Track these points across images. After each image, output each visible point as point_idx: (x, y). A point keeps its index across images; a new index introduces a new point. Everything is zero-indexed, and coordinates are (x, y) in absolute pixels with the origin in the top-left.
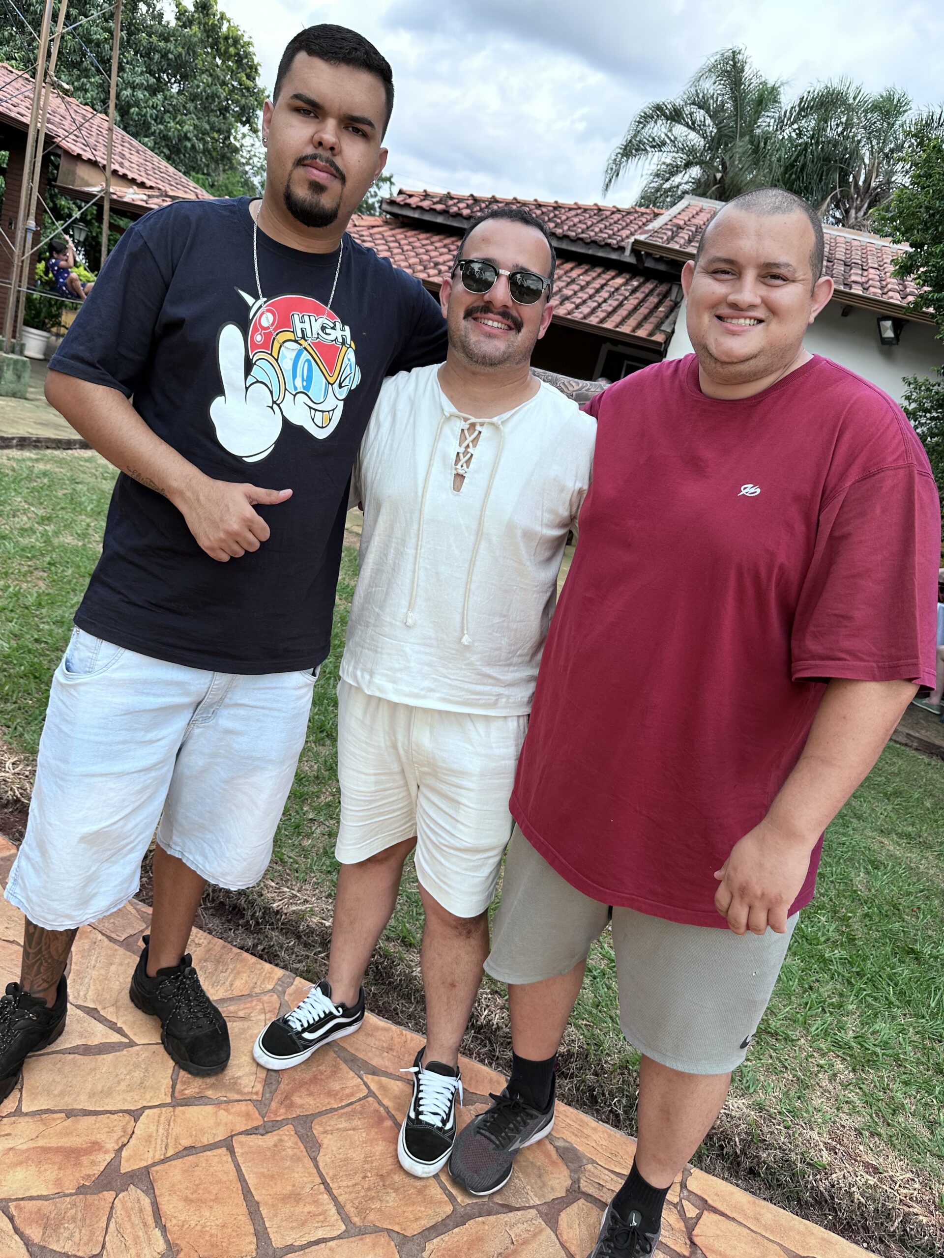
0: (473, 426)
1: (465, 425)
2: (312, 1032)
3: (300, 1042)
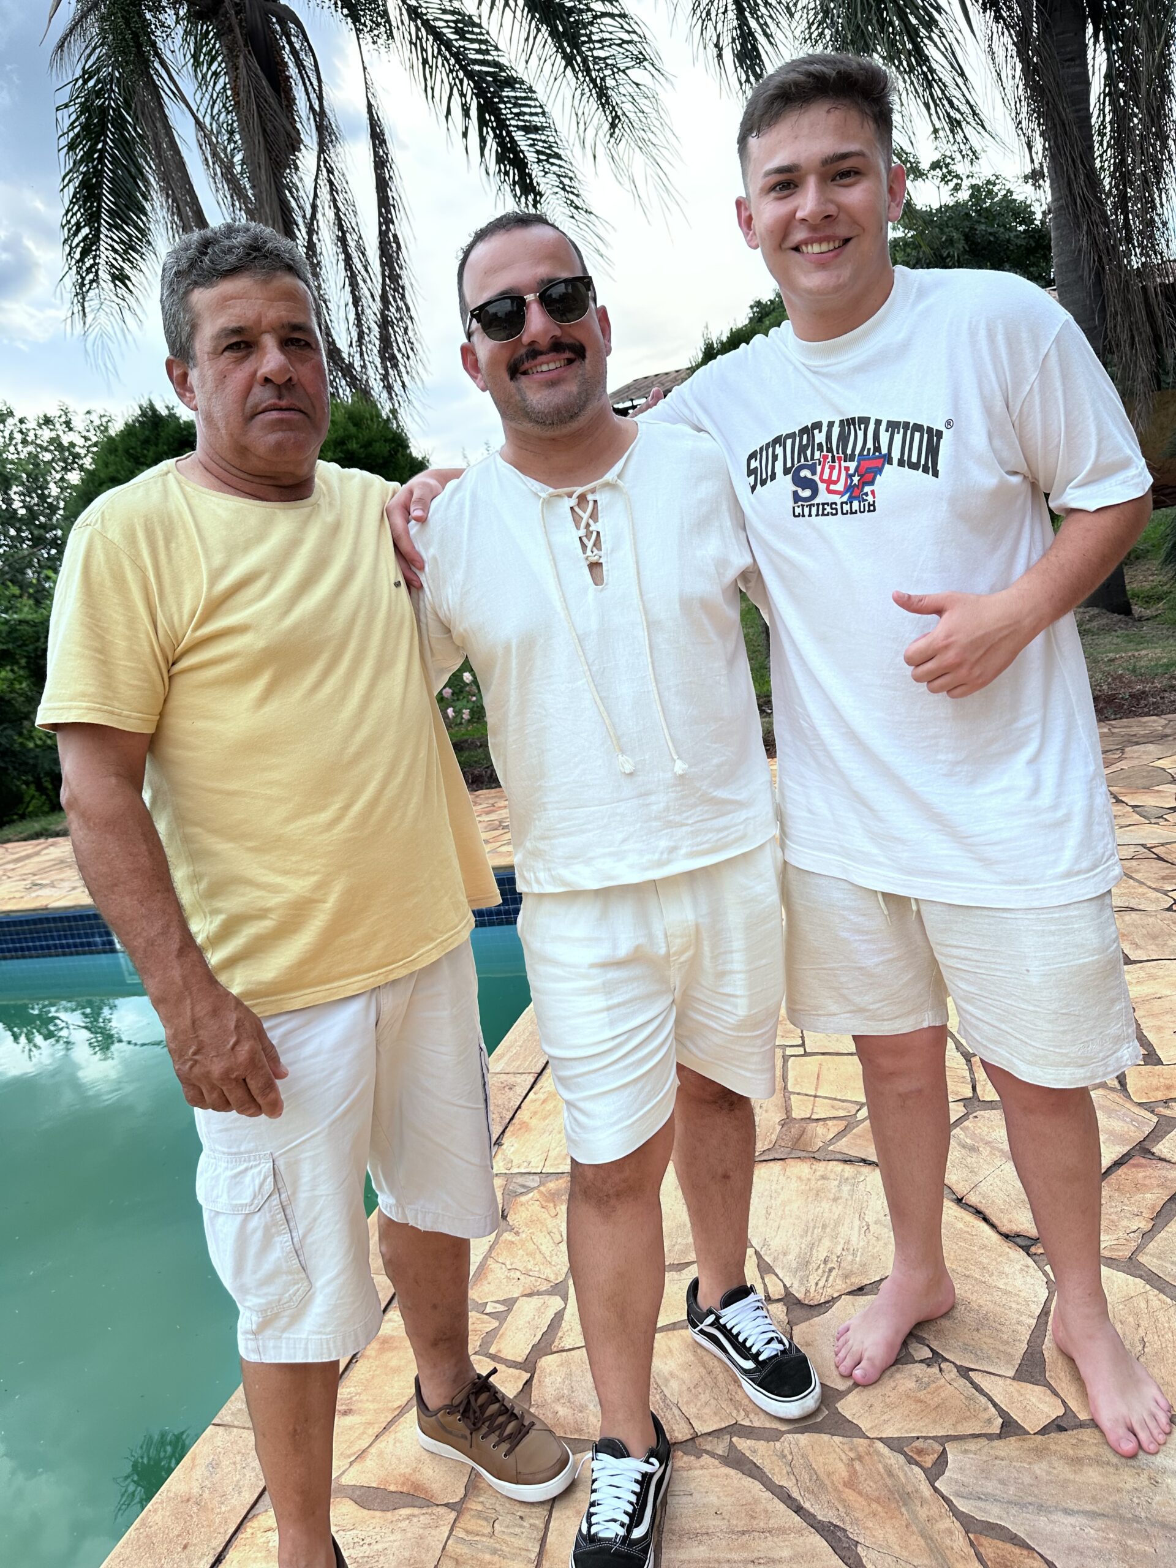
0: (582, 498)
1: (573, 502)
2: (637, 1525)
3: (635, 1551)
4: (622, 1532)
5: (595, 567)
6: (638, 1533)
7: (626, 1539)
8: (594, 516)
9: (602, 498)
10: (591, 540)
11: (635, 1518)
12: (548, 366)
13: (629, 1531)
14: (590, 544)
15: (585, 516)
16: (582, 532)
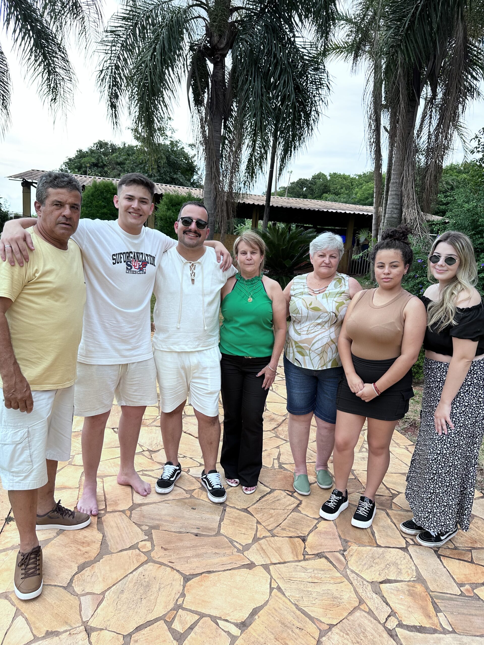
0: (193, 265)
1: (191, 265)
2: (172, 478)
3: (171, 482)
4: (169, 478)
5: (193, 280)
6: (171, 479)
7: (169, 479)
8: (194, 269)
9: (197, 265)
10: (193, 274)
11: (172, 476)
12: (192, 235)
13: (170, 478)
14: (193, 275)
15: (193, 268)
16: (192, 272)
